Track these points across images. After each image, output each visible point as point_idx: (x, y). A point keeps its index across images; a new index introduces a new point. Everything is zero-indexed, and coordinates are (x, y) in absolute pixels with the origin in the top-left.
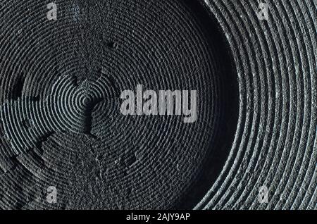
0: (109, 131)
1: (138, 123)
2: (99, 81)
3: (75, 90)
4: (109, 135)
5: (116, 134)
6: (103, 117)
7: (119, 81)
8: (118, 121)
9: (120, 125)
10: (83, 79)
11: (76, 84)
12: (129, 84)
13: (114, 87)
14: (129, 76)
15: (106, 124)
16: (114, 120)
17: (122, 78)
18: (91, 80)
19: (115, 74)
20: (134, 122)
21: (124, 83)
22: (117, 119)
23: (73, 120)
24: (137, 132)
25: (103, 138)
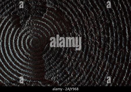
0: (66, 73)
1: (98, 59)
2: (46, 17)
3: (19, 32)
4: (66, 78)
5: (74, 76)
6: (56, 59)
7: (69, 13)
8: (75, 60)
9: (77, 64)
10: (26, 18)
11: (18, 25)
12: (80, 15)
13: (64, 21)
14: (79, 5)
15: (61, 66)
16: (70, 59)
17: (72, 10)
18: (36, 18)
19: (62, 6)
20: (93, 58)
21: (75, 14)
22: (73, 58)
23: (22, 67)
24: (98, 69)
25: (60, 82)
